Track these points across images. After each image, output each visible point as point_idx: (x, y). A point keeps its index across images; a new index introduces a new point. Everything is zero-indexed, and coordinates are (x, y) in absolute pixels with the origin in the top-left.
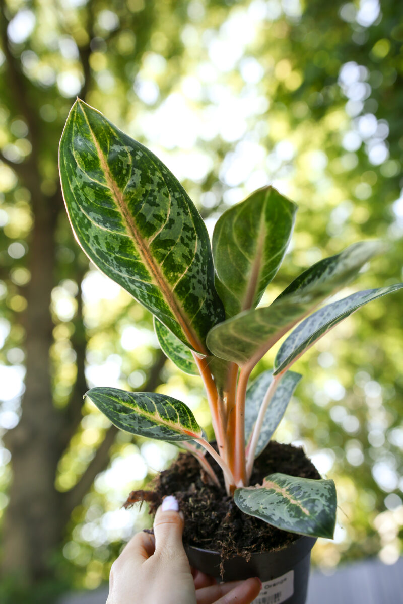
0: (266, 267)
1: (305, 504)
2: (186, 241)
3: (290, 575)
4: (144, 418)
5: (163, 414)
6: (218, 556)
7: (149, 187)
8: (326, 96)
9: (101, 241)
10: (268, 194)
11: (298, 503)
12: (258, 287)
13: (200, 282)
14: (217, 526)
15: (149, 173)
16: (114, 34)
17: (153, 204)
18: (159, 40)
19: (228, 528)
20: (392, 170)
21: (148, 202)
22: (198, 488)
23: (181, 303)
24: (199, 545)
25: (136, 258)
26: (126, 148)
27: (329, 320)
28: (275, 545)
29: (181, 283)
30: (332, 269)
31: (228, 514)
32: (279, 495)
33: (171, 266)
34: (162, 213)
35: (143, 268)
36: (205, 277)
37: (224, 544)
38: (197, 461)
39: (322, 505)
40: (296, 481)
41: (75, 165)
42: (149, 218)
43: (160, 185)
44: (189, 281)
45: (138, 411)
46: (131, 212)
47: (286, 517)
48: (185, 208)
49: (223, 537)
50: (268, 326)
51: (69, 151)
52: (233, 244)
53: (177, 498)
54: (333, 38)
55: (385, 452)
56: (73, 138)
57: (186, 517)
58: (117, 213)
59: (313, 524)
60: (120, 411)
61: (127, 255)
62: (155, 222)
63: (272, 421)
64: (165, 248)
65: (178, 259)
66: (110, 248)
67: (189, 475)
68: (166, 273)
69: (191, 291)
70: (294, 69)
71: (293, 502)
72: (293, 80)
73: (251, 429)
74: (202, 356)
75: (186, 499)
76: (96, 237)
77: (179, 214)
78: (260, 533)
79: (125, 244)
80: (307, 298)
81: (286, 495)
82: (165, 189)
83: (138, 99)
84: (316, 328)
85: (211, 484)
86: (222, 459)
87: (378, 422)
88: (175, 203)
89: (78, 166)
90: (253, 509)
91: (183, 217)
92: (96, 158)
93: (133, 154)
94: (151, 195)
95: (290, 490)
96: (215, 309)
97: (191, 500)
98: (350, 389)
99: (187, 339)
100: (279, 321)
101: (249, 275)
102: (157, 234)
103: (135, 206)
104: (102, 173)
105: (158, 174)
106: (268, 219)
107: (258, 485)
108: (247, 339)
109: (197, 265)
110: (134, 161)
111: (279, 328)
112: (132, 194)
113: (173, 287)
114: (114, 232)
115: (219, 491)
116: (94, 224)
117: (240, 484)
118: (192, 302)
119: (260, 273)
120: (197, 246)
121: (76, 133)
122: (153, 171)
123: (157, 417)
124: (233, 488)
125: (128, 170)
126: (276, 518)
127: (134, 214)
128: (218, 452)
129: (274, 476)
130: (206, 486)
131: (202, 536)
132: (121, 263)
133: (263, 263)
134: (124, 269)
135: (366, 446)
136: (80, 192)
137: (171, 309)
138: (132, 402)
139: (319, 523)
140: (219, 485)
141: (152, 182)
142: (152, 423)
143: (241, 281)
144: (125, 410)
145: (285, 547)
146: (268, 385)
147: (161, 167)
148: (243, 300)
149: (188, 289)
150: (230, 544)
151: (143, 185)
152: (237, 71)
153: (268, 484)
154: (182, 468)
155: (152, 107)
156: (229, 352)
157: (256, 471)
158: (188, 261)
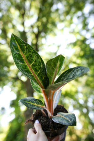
1: (69, 119)
2: (39, 65)
5: (36, 103)
6: (50, 132)
10: (60, 56)
13: (43, 74)
14: (49, 126)
15: (30, 50)
19: (51, 126)
21: (30, 56)
22: (43, 117)
25: (28, 69)
29: (38, 74)
31: (51, 122)
32: (63, 117)
33: (36, 70)
34: (33, 59)
35: (30, 71)
36: (44, 73)
37: (51, 129)
39: (73, 119)
42: (30, 60)
43: (33, 53)
44: (40, 73)
45: (31, 103)
46: (26, 59)
47: (66, 123)
48: (39, 58)
51: (12, 46)
58: (23, 59)
59: (72, 123)
61: (26, 69)
62: (32, 61)
64: (35, 67)
65: (38, 69)
66: (23, 68)
68: (35, 72)
71: (66, 119)
75: (41, 120)
76: (20, 66)
77: (37, 59)
79: (26, 66)
81: (64, 117)
85: (45, 116)
88: (36, 56)
89: (14, 49)
90: (58, 121)
91: (38, 60)
92: (18, 47)
93: (26, 46)
94: (31, 55)
96: (47, 79)
102: (32, 63)
104: (19, 51)
105: (32, 50)
106: (60, 61)
107: (56, 115)
109: (42, 70)
110: (26, 47)
112: (26, 55)
114: (23, 64)
116: (19, 63)
118: (41, 78)
120: (42, 66)
121: (13, 41)
122: (31, 49)
123: (35, 104)
124: (51, 117)
125: (25, 50)
126: (63, 123)
129: (59, 113)
131: (45, 128)
134: (26, 72)
136: (15, 55)
138: (30, 101)
140: (47, 116)
141: (31, 52)
143: (53, 73)
149: (40, 75)
151: (29, 52)
153: (58, 115)
158: (40, 69)
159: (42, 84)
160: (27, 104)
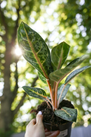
0: (63, 60)
1: (70, 114)
2: (45, 53)
3: (67, 130)
5: (39, 93)
6: (50, 125)
7: (37, 41)
8: (73, 21)
11: (69, 114)
13: (48, 63)
14: (50, 118)
15: (37, 38)
17: (38, 45)
18: (35, 8)
19: (53, 119)
20: (87, 38)
22: (46, 110)
23: (44, 68)
24: (46, 122)
25: (34, 57)
26: (32, 32)
27: (77, 72)
28: (63, 123)
30: (78, 61)
31: (53, 116)
32: (64, 112)
33: (42, 59)
34: (40, 47)
35: (35, 59)
37: (52, 122)
38: (47, 104)
39: (74, 114)
41: (21, 36)
42: (37, 48)
43: (40, 41)
44: (46, 63)
45: (33, 91)
46: (33, 47)
47: (66, 117)
49: (52, 121)
50: (63, 73)
52: (55, 55)
53: (42, 112)
54: (74, 8)
55: (85, 102)
56: (21, 30)
57: (43, 116)
58: (30, 47)
59: (72, 119)
60: (29, 91)
61: (32, 57)
63: (64, 95)
64: (40, 55)
66: (28, 55)
67: (45, 107)
68: (41, 61)
69: (46, 65)
70: (65, 15)
71: (67, 113)
72: (65, 18)
73: (59, 97)
74: (48, 80)
75: (44, 112)
76: (25, 52)
77: (44, 47)
78: (60, 120)
79: (31, 54)
80: (72, 67)
81: (66, 112)
82: (41, 42)
84: (75, 74)
85: (49, 109)
87: (84, 95)
88: (43, 45)
90: (59, 115)
91: (45, 48)
93: (34, 34)
94: (38, 43)
95: (67, 111)
96: (51, 69)
97: (45, 112)
98: (77, 88)
99: (45, 76)
100: (65, 72)
101: (59, 62)
102: (39, 52)
103: (34, 45)
104: (27, 38)
105: (39, 38)
107: (60, 110)
108: (58, 76)
109: (47, 59)
111: (65, 74)
112: (33, 43)
113: (42, 64)
114: (29, 51)
115: (51, 111)
116: (25, 49)
117: (56, 109)
118: (46, 67)
120: (47, 55)
121: (21, 28)
123: (37, 93)
124: (54, 110)
125: (33, 37)
126: (63, 117)
127: (34, 47)
128: (51, 102)
129: (64, 107)
130: (48, 109)
131: (47, 120)
132: (30, 58)
133: (62, 59)
134: (31, 60)
135: (81, 100)
136: (22, 42)
137: (41, 69)
138: (32, 89)
139: (73, 119)
140: (51, 109)
142: (36, 94)
143: (57, 63)
144: (31, 91)
145: (66, 124)
146: (63, 87)
147: (40, 37)
148: (57, 67)
149: (45, 65)
150: (53, 123)
151: (36, 40)
152: (53, 15)
153: (62, 109)
154: (43, 105)
155: (33, 23)
156: (54, 79)
157: (60, 106)
159: (47, 74)
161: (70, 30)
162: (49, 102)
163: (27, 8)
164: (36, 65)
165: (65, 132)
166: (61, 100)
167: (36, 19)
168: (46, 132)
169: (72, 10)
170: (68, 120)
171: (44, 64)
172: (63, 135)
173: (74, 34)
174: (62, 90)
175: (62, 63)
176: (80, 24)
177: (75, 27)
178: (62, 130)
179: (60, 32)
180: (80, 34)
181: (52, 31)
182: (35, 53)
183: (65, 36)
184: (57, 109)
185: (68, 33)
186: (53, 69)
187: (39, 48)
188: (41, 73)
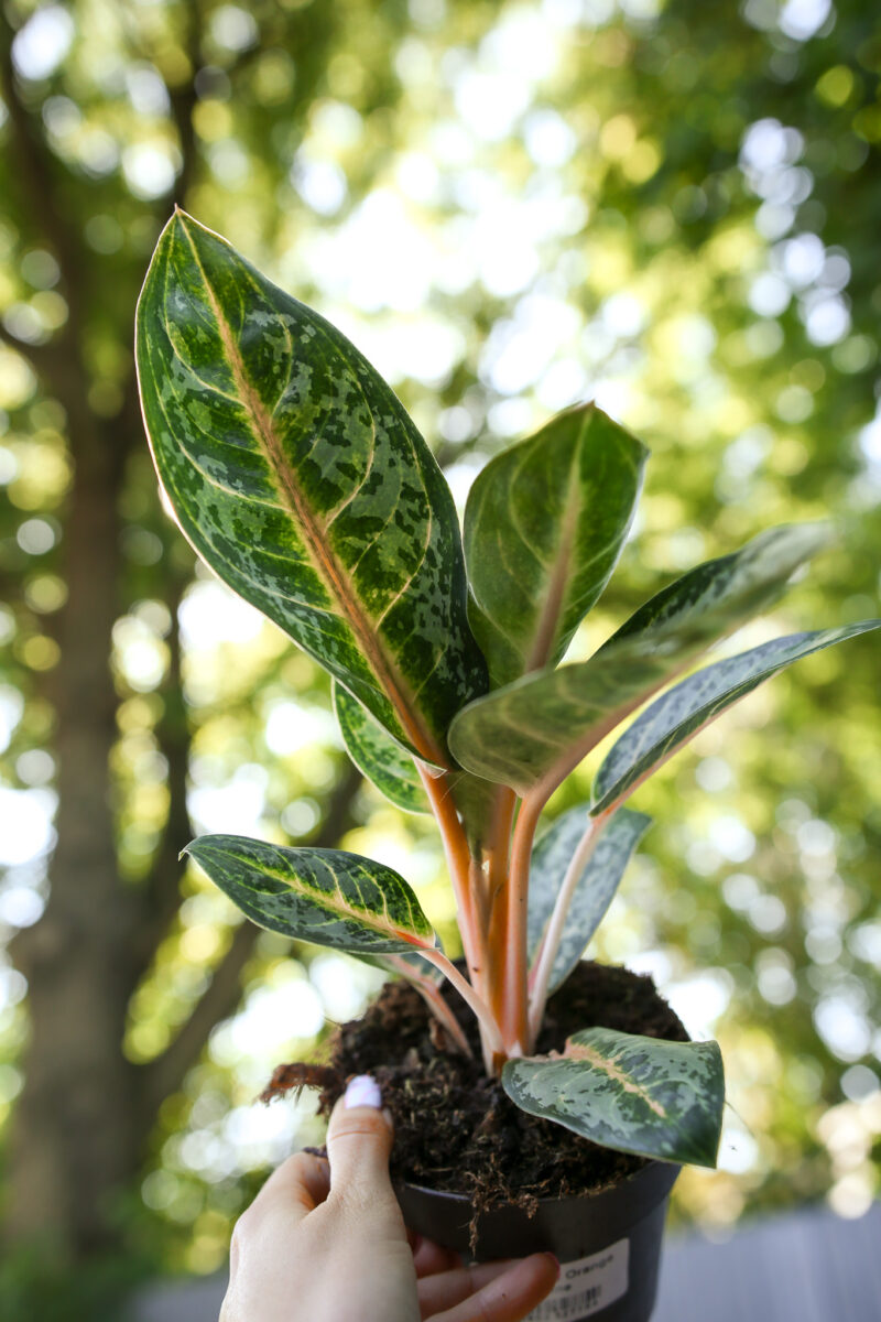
0: (580, 579)
1: (656, 1093)
2: (408, 520)
3: (621, 1249)
4: (310, 903)
5: (351, 896)
6: (467, 1204)
7: (329, 404)
8: (713, 195)
9: (223, 518)
10: (587, 420)
11: (642, 1090)
12: (561, 622)
13: (435, 610)
14: (464, 1141)
15: (329, 374)
16: (248, 58)
17: (337, 440)
18: (347, 71)
19: (488, 1145)
20: (856, 357)
21: (327, 436)
22: (424, 1059)
23: (393, 656)
24: (427, 1182)
25: (298, 557)
26: (281, 319)
27: (712, 697)
28: (589, 1181)
29: (395, 611)
30: (722, 585)
31: (489, 1115)
32: (601, 1073)
33: (374, 575)
34: (355, 460)
35: (313, 577)
36: (448, 599)
37: (479, 1179)
38: (422, 1001)
39: (692, 1094)
40: (638, 1043)
41: (169, 353)
42: (327, 470)
43: (353, 400)
44: (412, 608)
45: (298, 887)
46: (288, 457)
47: (615, 1121)
48: (406, 450)
49: (477, 1164)
50: (583, 707)
51: (158, 323)
52: (508, 530)
53: (378, 1080)
54: (730, 65)
55: (841, 974)
56: (166, 295)
57: (397, 1122)
58: (259, 458)
59: (672, 1135)
60: (259, 887)
61: (280, 550)
62: (342, 479)
63: (587, 916)
64: (362, 537)
65: (390, 561)
66: (243, 534)
67: (405, 1031)
68: (363, 591)
69: (417, 630)
70: (642, 135)
71: (629, 1088)
72: (640, 160)
73: (540, 933)
74: (437, 771)
75: (398, 1082)
76: (213, 510)
77: (392, 463)
78: (558, 1157)
79: (274, 526)
80: (668, 646)
81: (615, 1073)
82: (364, 408)
83: (300, 204)
84: (685, 714)
85: (452, 1050)
86: (476, 994)
87: (827, 909)
88: (385, 438)
89: (177, 354)
90: (544, 1104)
91: (401, 469)
92: (215, 339)
93: (296, 331)
94: (332, 421)
95: (624, 1064)
96: (467, 670)
97: (408, 1084)
98: (766, 837)
99: (406, 734)
100: (607, 694)
101: (542, 597)
102: (344, 505)
103: (298, 443)
104: (227, 372)
105: (349, 375)
106: (587, 475)
107: (553, 1054)
108: (536, 735)
109: (429, 574)
110: (298, 346)
111: (608, 711)
112: (291, 417)
113: (377, 621)
114: (252, 500)
115: (468, 1066)
116: (209, 480)
117: (515, 1051)
118: (417, 655)
119: (567, 593)
120: (430, 532)
121: (174, 283)
122: (339, 368)
123: (338, 901)
124: (500, 1059)
125: (283, 367)
126: (592, 1123)
127: (295, 461)
128: (469, 980)
129: (588, 1033)
130: (442, 1054)
131: (431, 1162)
132: (265, 567)
133: (574, 571)
134: (271, 580)
135: (802, 963)
136: (180, 411)
137: (372, 669)
138: (286, 868)
139: (685, 1135)
140: (469, 1053)
141: (335, 393)
142: (329, 915)
143: (524, 608)
144: (271, 885)
145: (611, 1186)
146: (577, 838)
147: (356, 360)
148: (527, 649)
149: (409, 626)
150: (493, 1180)
151: (316, 396)
152: (518, 140)
153: (575, 1050)
154: (389, 1016)
155: (331, 221)
156: (495, 763)
157: (551, 1023)
158: (411, 564)
159: (424, 719)
160: (248, 880)
161: (692, 280)
162: (447, 989)
163: (273, 78)
164: (318, 630)
165: (608, 1272)
166: (560, 964)
167: (360, 182)
168: (422, 1272)
169: (703, 88)
170: (640, 1148)
171: (399, 624)
172: (592, 1294)
173: (730, 314)
174: (571, 868)
175: (567, 606)
176: (786, 221)
177: (733, 248)
178: (582, 1254)
179: (590, 303)
180: (791, 321)
181: (518, 297)
182: (311, 516)
183: (637, 344)
184: (526, 1053)
185: (666, 308)
186: (483, 664)
187: (350, 472)
188: (375, 710)
